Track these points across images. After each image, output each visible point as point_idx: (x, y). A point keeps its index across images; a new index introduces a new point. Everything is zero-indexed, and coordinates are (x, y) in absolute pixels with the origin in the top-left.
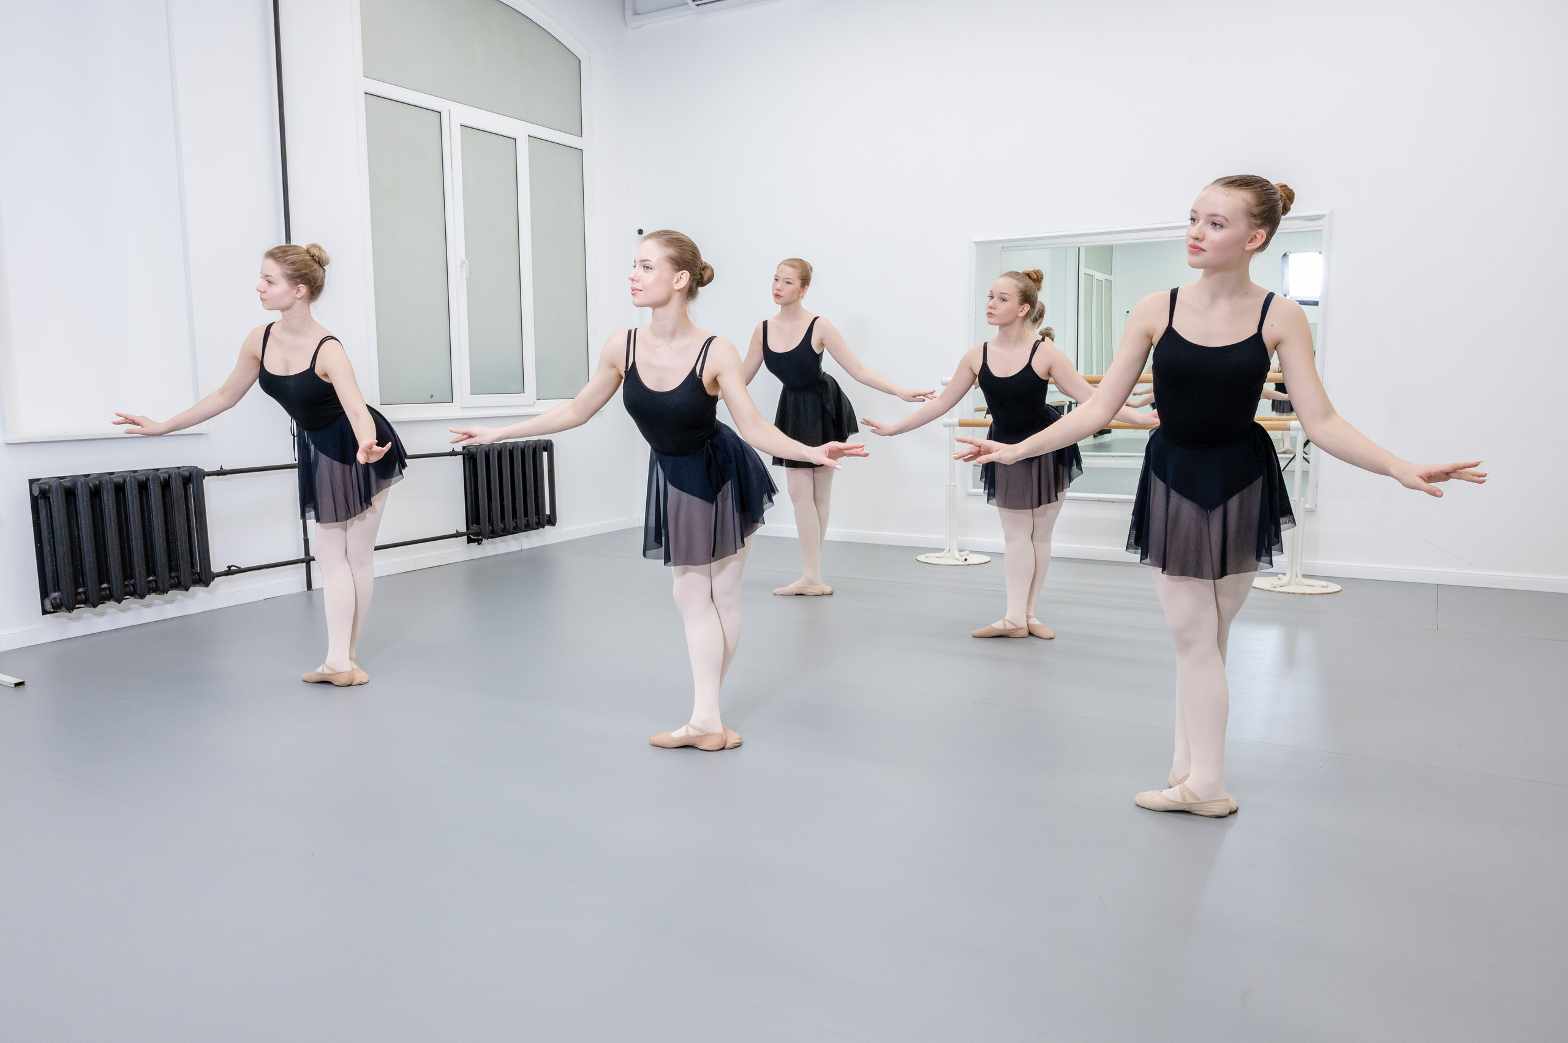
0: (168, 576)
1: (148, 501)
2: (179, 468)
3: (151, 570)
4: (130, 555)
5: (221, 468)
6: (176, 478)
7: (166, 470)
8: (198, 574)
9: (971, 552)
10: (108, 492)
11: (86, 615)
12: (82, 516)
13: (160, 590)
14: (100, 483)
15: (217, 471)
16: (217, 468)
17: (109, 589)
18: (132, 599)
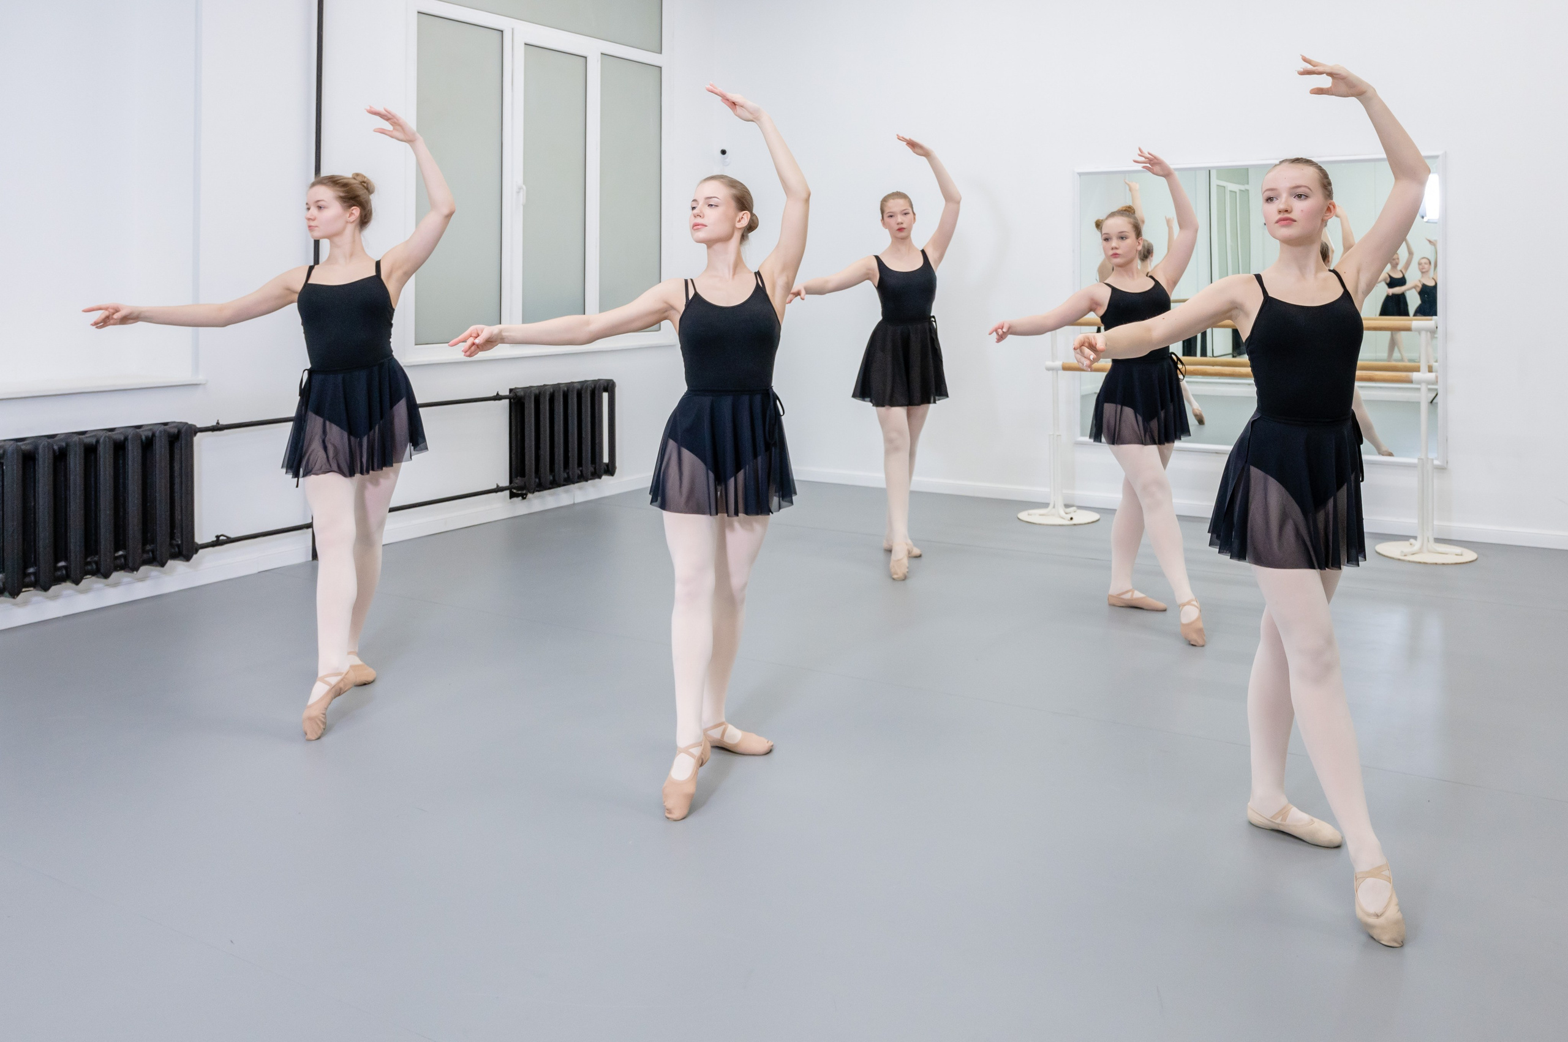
0: (140, 551)
1: (125, 464)
2: (165, 424)
3: (119, 542)
4: (97, 527)
5: (218, 423)
6: (160, 437)
7: (149, 428)
8: (178, 546)
9: (1080, 507)
10: (75, 454)
11: (35, 599)
12: (41, 485)
13: (129, 567)
14: (67, 445)
15: (213, 426)
16: (212, 423)
17: (65, 567)
18: (94, 578)
